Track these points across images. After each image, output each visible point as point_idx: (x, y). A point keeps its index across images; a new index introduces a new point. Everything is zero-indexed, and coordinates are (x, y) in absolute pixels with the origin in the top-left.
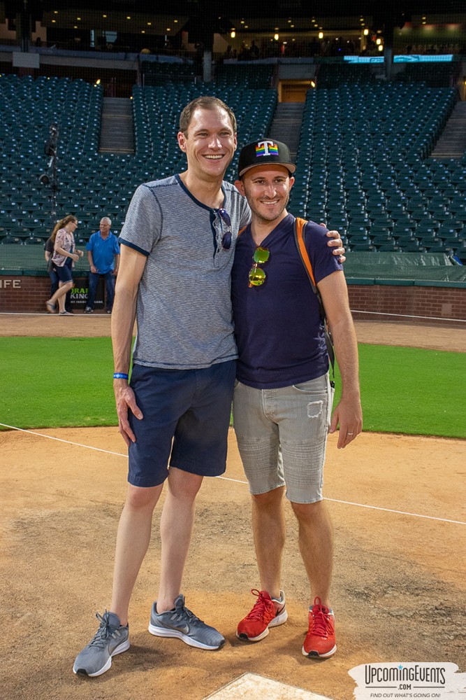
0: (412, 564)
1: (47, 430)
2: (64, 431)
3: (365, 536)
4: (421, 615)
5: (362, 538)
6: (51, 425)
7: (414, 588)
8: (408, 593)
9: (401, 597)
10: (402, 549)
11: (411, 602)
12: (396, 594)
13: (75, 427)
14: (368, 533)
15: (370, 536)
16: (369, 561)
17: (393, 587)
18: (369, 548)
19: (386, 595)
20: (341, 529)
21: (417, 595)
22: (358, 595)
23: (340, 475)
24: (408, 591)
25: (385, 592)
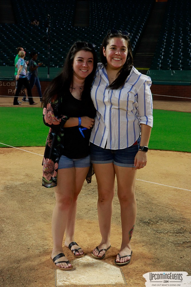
0: (173, 210)
1: (30, 147)
2: (37, 148)
3: (156, 197)
4: (171, 233)
5: (154, 198)
6: (32, 145)
7: (171, 220)
8: (168, 223)
9: (164, 224)
10: (170, 203)
11: (167, 226)
12: (162, 223)
13: (42, 146)
14: (158, 195)
15: (158, 197)
16: (154, 208)
17: (161, 220)
18: (156, 202)
19: (158, 223)
20: (146, 194)
21: (172, 224)
22: (145, 223)
23: (152, 170)
24: (168, 222)
25: (158, 222)
